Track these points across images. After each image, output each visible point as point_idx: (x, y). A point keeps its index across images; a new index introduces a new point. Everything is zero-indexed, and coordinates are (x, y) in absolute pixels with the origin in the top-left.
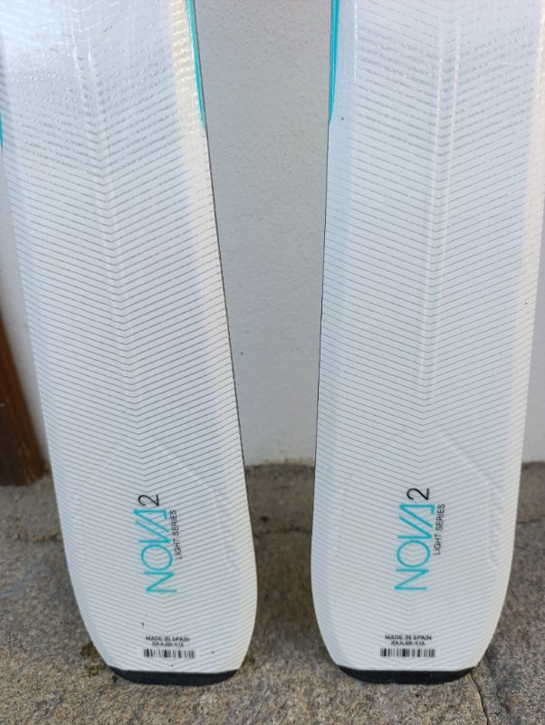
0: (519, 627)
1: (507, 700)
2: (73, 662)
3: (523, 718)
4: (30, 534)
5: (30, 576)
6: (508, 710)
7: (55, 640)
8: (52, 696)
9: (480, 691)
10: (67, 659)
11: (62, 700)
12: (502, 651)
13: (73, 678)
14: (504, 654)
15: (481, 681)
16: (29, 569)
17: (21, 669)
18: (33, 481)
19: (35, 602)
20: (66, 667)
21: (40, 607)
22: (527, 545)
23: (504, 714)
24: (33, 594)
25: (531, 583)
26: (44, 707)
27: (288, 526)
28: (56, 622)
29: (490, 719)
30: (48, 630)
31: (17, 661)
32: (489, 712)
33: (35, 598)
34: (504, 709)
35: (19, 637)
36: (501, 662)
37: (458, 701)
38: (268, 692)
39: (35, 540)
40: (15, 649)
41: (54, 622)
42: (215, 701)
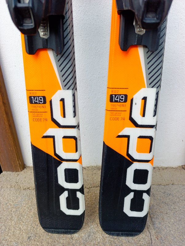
0: (161, 216)
1: (157, 236)
2: (38, 225)
3: (161, 241)
4: (22, 187)
5: (23, 200)
6: (157, 239)
7: (32, 219)
8: (32, 235)
9: (150, 233)
10: (36, 224)
11: (36, 236)
12: (157, 223)
13: (38, 230)
14: (157, 224)
15: (150, 231)
16: (22, 198)
17: (23, 227)
18: (21, 171)
19: (25, 208)
20: (36, 227)
21: (27, 209)
22: (165, 192)
23: (156, 240)
24: (24, 205)
25: (165, 203)
26: (30, 238)
27: (97, 186)
28: (32, 213)
29: (153, 241)
30: (29, 216)
31: (21, 225)
32: (152, 239)
33: (25, 206)
34: (156, 239)
35: (21, 218)
36: (156, 226)
37: (144, 236)
38: (93, 234)
39: (23, 189)
40: (20, 221)
41: (31, 214)
42: (78, 236)
